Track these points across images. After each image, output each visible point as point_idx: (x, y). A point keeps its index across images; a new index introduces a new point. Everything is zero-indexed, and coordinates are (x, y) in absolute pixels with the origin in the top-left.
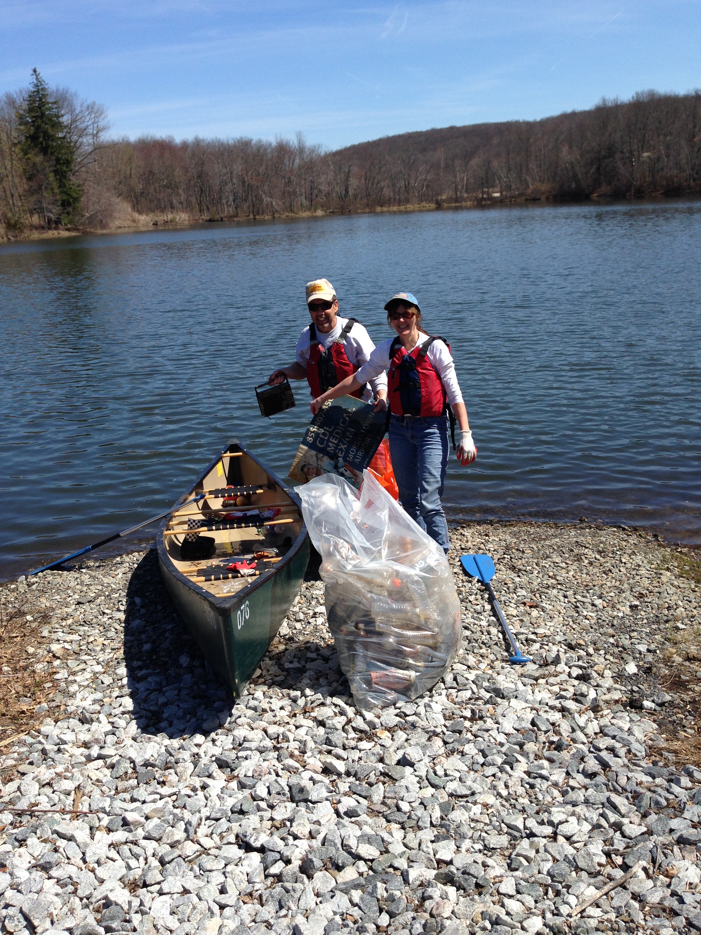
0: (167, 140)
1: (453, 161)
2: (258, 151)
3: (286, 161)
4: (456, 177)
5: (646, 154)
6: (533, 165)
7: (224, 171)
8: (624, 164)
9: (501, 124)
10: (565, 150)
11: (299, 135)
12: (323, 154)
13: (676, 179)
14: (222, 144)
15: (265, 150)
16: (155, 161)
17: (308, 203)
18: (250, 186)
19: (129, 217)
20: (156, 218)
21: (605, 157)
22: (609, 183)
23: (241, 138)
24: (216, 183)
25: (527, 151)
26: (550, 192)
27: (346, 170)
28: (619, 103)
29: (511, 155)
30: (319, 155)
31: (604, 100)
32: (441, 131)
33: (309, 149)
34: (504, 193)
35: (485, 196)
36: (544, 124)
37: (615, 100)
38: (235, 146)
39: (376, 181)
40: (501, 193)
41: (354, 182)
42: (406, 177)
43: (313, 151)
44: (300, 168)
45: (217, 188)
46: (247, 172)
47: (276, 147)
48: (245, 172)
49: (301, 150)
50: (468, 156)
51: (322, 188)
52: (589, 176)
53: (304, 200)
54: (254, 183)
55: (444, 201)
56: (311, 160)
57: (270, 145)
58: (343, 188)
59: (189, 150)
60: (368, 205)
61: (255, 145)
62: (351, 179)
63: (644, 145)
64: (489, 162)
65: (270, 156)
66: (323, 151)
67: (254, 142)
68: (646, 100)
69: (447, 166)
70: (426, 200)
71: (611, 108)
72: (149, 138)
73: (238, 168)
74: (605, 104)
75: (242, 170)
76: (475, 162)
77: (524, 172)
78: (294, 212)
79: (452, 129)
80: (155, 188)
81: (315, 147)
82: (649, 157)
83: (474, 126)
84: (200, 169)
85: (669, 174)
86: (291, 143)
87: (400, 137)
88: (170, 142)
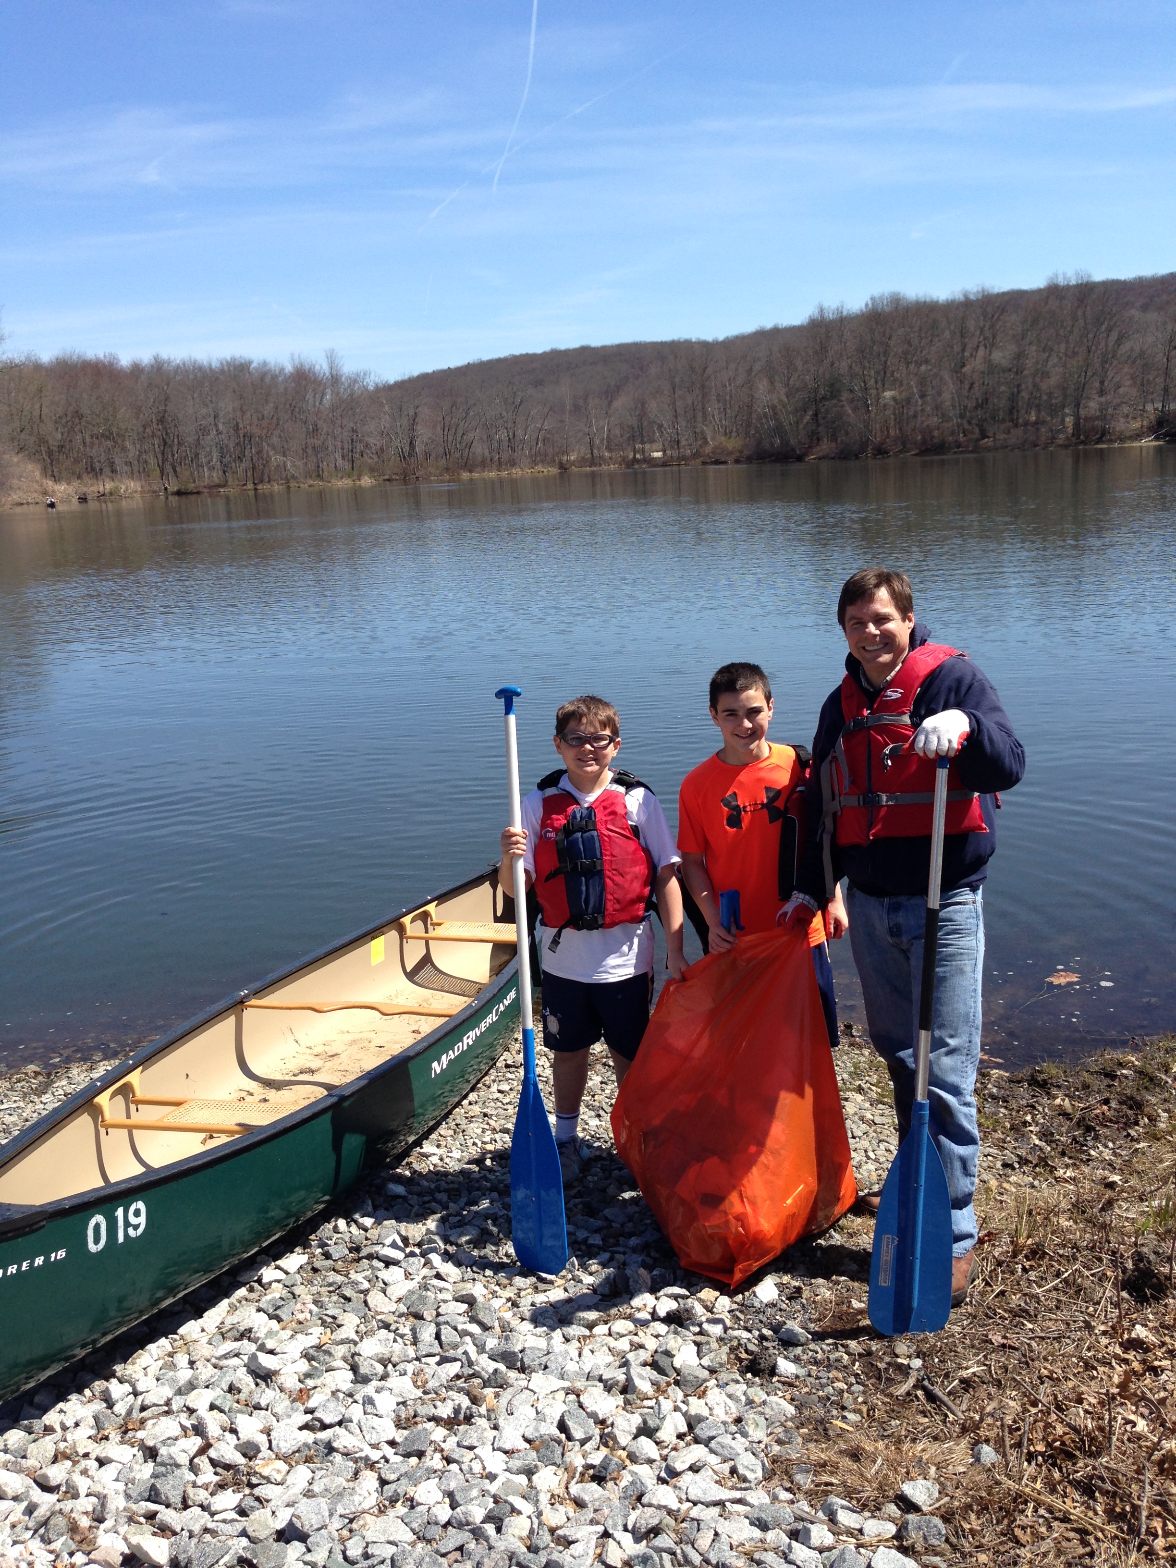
0: (106, 361)
1: (585, 399)
2: (262, 380)
3: (309, 396)
4: (590, 426)
5: (888, 394)
6: (713, 408)
7: (204, 411)
8: (855, 409)
9: (662, 344)
10: (762, 386)
11: (331, 357)
12: (371, 388)
13: (936, 433)
14: (200, 368)
15: (275, 377)
16: (85, 395)
17: (347, 466)
18: (248, 437)
19: (36, 486)
20: (85, 489)
21: (824, 398)
22: (834, 438)
23: (234, 359)
24: (188, 431)
25: (703, 387)
26: (741, 452)
27: (411, 413)
28: (845, 313)
29: (678, 393)
30: (366, 389)
31: (822, 310)
32: (567, 352)
33: (349, 378)
34: (669, 452)
35: (638, 456)
36: (730, 345)
37: (839, 310)
38: (222, 371)
39: (460, 432)
40: (664, 451)
41: (424, 434)
42: (510, 425)
43: (355, 381)
44: (333, 408)
45: (190, 439)
46: (243, 412)
47: (292, 374)
48: (239, 414)
49: (335, 379)
50: (610, 394)
51: (371, 441)
52: (801, 426)
53: (340, 461)
54: (256, 431)
55: (573, 463)
56: (351, 395)
57: (282, 369)
58: (406, 441)
59: (143, 377)
60: (447, 469)
61: (256, 369)
62: (418, 428)
63: (884, 379)
64: (643, 404)
65: (282, 388)
66: (371, 382)
67: (254, 365)
68: (887, 309)
69: (576, 408)
70: (543, 461)
71: (832, 322)
72: (75, 357)
73: (227, 406)
74: (822, 316)
75: (234, 410)
76: (621, 402)
77: (699, 418)
78: (322, 479)
79: (584, 351)
80: (84, 439)
81: (358, 375)
82: (894, 399)
83: (620, 346)
84: (162, 408)
85: (925, 424)
86: (317, 367)
87: (499, 361)
88: (111, 364)
